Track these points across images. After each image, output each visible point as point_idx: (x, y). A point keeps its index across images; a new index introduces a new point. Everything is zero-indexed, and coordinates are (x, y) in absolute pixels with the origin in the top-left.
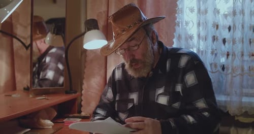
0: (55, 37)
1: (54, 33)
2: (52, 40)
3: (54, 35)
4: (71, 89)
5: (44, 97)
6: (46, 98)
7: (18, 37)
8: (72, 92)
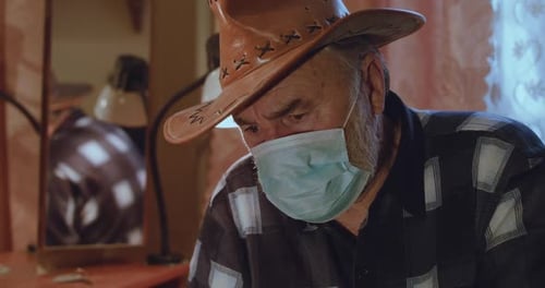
0: (122, 101)
1: (118, 87)
2: (114, 107)
3: (120, 92)
4: (165, 251)
5: (78, 277)
6: (86, 278)
7: (19, 99)
8: (169, 258)
